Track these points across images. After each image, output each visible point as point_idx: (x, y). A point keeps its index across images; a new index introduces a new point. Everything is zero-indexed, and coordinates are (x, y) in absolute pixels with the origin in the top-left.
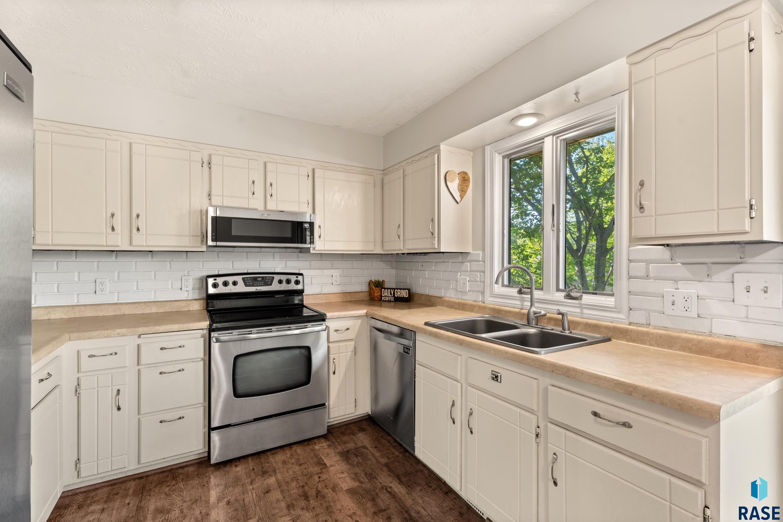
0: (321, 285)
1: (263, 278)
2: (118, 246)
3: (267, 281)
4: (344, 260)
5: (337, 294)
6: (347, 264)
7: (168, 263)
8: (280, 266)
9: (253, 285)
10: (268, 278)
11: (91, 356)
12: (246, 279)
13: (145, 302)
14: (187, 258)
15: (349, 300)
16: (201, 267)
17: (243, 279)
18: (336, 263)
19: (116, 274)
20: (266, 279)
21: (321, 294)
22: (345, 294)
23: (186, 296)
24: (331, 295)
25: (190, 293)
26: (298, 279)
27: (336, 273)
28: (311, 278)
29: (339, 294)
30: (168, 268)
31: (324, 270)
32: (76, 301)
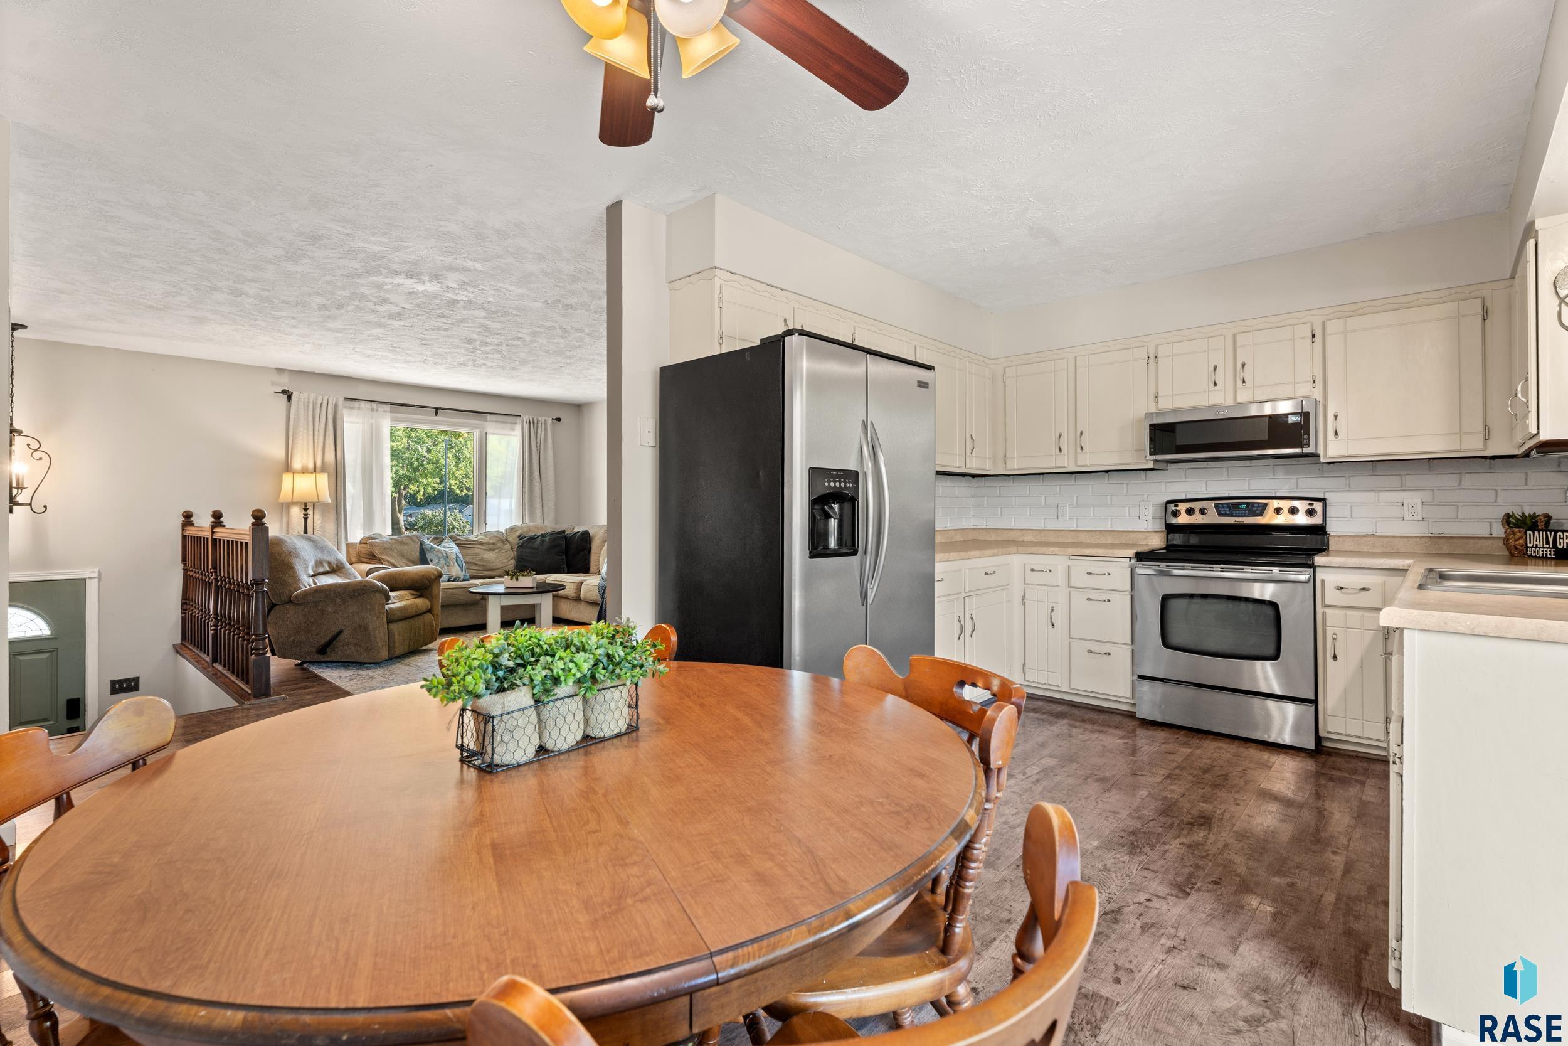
0: (1374, 520)
1: (1248, 504)
2: (1065, 467)
3: (1255, 509)
4: (1434, 472)
5: (1415, 539)
6: (1445, 481)
7: (1125, 486)
8: (1287, 487)
9: (1231, 515)
10: (1256, 505)
11: (1033, 570)
12: (1220, 506)
13: (1101, 531)
14: (1146, 479)
15: (1447, 552)
16: (1163, 491)
17: (1216, 506)
18: (1411, 480)
19: (1075, 498)
20: (1253, 506)
21: (1373, 536)
22: (1434, 540)
23: (1146, 527)
24: (1397, 540)
25: (1150, 522)
26: (1313, 507)
27: (1412, 498)
28: (1351, 506)
29: (1418, 539)
30: (1125, 492)
31: (1381, 494)
32: (1043, 525)
